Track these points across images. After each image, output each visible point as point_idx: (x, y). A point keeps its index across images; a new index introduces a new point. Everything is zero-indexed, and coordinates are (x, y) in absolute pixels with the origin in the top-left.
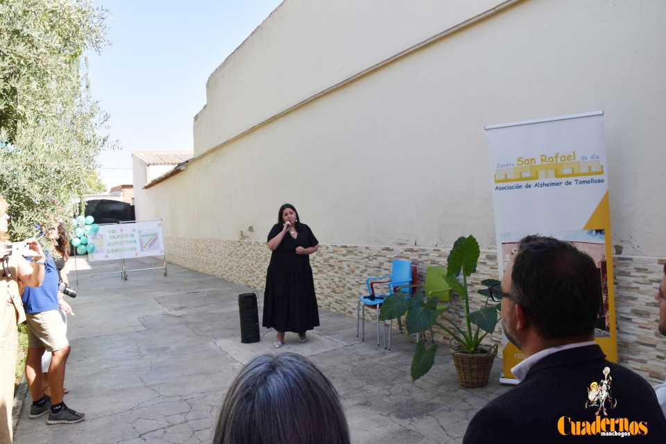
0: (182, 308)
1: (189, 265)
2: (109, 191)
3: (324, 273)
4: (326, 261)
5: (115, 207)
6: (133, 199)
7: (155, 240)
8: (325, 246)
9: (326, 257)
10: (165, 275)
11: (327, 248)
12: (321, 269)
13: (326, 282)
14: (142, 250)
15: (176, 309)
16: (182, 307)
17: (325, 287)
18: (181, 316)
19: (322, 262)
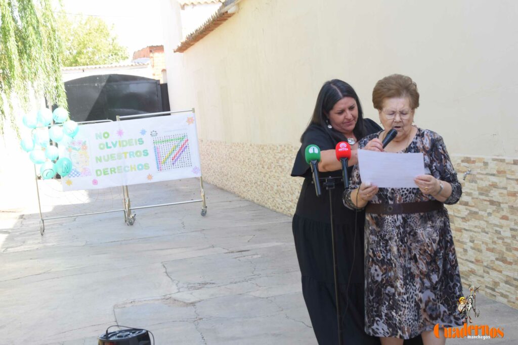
0: (203, 285)
1: (253, 194)
2: (131, 58)
3: (481, 218)
4: (484, 192)
5: (134, 88)
6: (164, 71)
7: (184, 148)
8: (480, 160)
9: (484, 184)
10: (204, 214)
11: (486, 164)
12: (474, 209)
13: (486, 238)
14: (159, 169)
15: (192, 287)
16: (206, 284)
17: (483, 247)
18: (193, 304)
19: (476, 194)
